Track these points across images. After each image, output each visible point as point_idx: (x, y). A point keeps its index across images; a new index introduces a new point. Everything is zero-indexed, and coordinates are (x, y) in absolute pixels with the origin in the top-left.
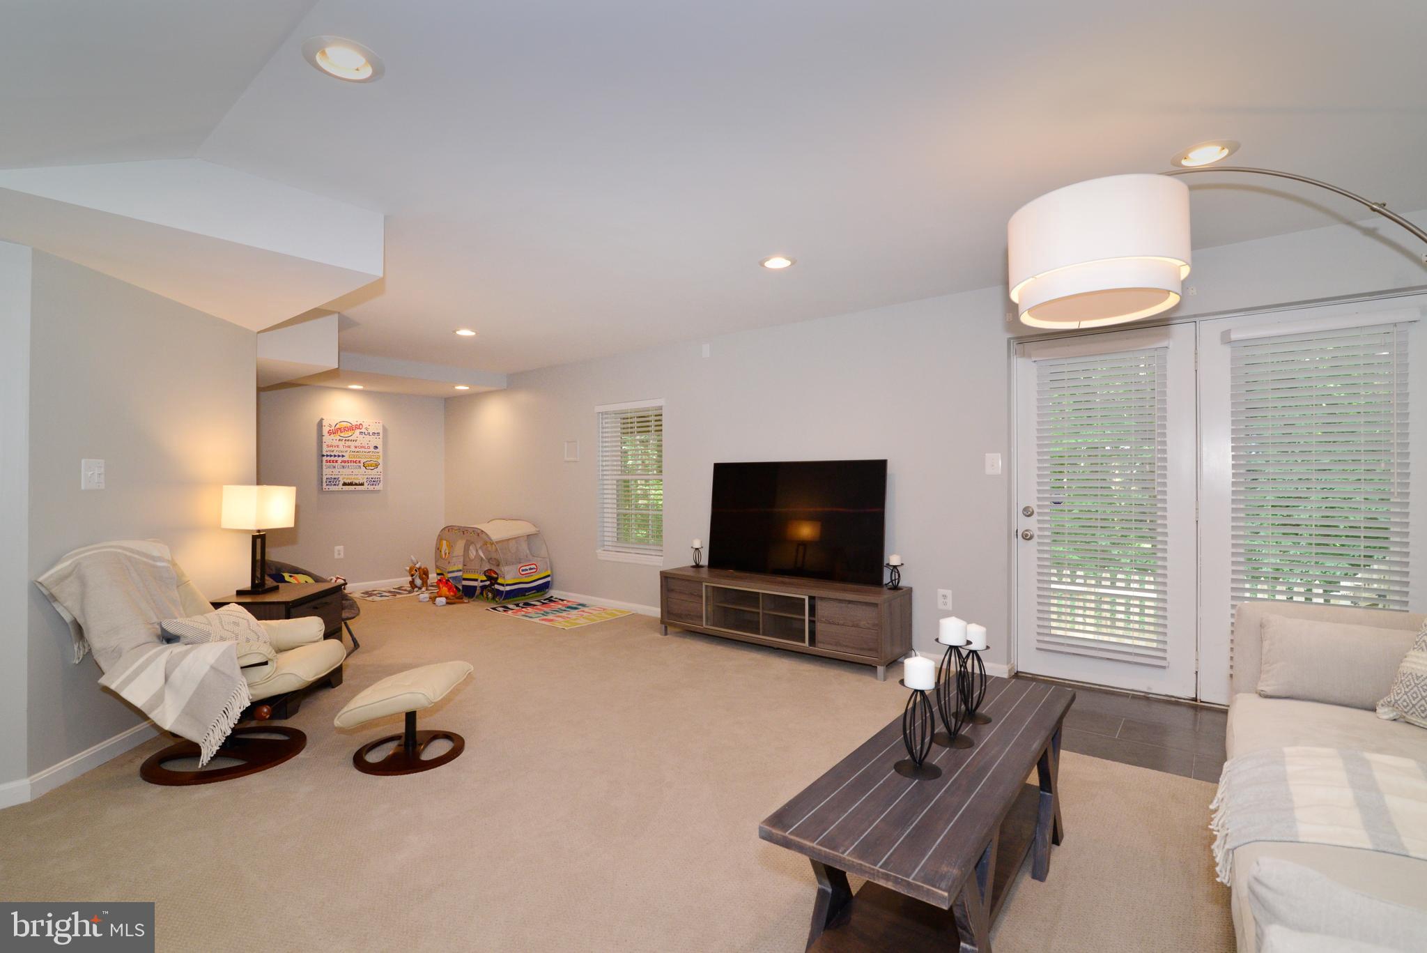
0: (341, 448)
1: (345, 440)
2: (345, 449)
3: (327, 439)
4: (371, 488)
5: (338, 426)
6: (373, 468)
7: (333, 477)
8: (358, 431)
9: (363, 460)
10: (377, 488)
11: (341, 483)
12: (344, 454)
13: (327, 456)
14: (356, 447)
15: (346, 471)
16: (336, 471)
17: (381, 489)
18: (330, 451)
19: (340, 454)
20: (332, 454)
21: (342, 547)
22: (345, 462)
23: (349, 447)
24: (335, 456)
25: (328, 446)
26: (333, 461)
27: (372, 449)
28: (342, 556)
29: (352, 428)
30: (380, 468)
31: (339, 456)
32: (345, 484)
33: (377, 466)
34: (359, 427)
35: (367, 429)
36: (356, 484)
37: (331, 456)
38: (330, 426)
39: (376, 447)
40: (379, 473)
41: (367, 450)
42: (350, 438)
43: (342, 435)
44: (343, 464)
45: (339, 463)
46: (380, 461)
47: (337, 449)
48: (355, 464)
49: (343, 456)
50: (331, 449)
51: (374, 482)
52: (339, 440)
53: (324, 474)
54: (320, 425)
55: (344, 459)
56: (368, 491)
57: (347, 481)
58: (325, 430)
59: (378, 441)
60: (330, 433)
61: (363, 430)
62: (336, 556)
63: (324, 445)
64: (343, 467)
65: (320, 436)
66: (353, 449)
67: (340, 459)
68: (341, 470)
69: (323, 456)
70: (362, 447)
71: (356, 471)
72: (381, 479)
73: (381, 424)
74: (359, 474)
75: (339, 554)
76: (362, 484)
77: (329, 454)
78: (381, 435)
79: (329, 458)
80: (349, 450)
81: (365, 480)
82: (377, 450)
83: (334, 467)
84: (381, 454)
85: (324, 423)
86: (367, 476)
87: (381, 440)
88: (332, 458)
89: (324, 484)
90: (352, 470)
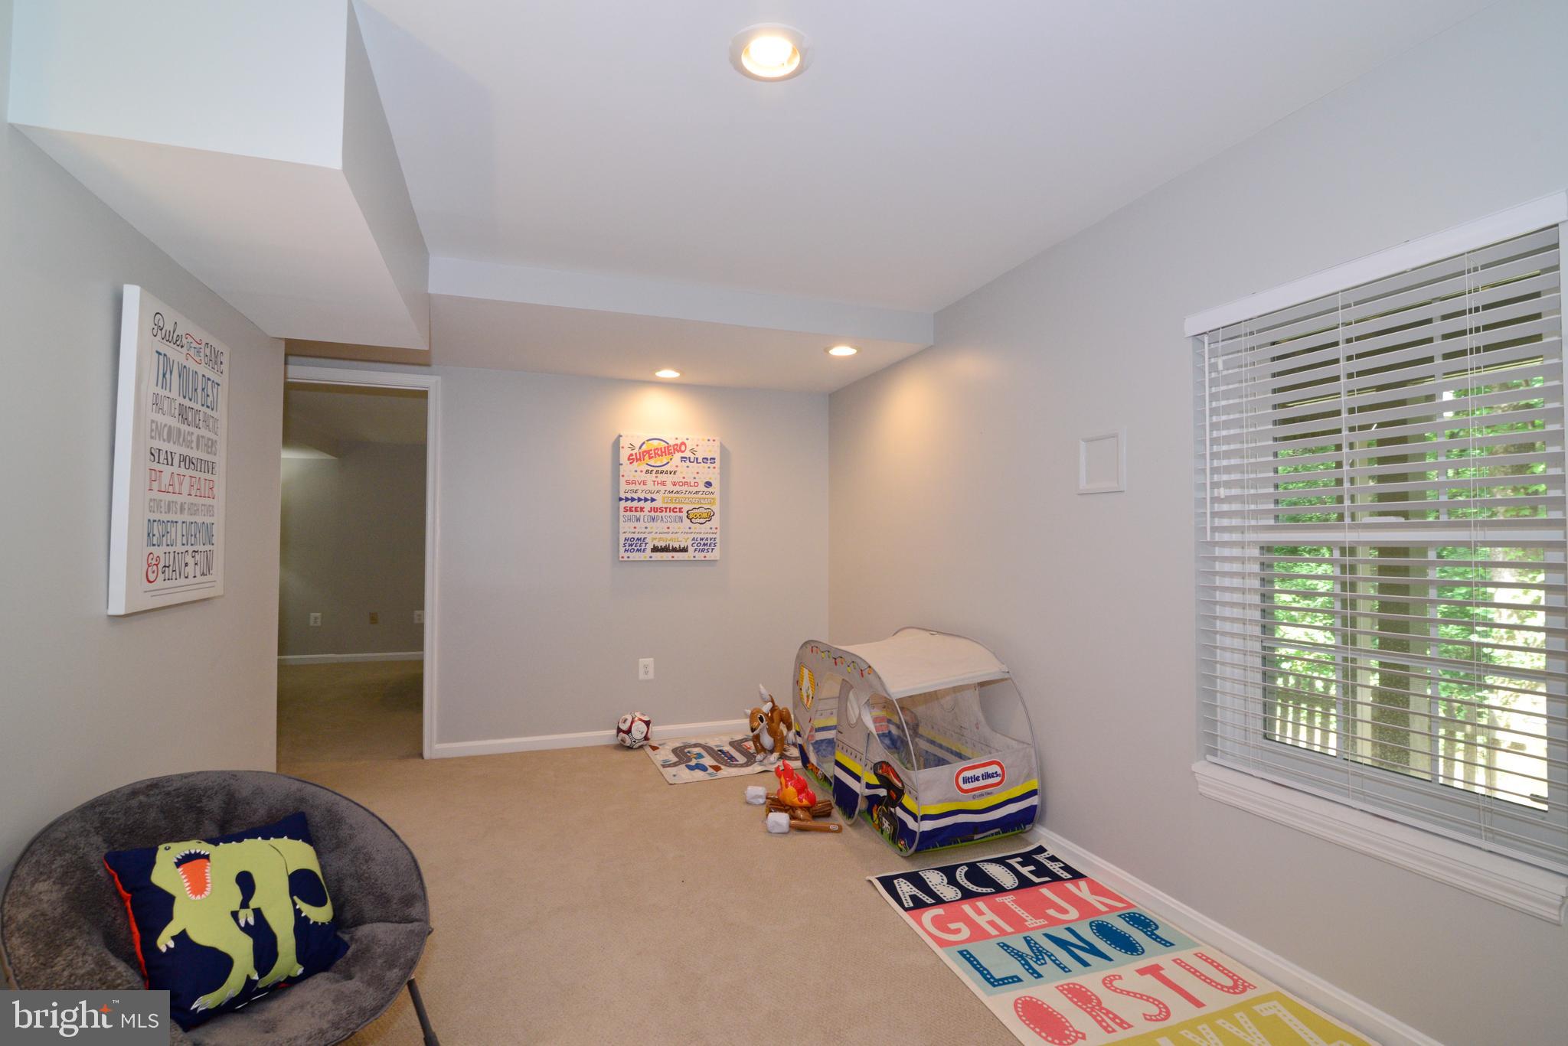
0: (650, 486)
1: (657, 472)
2: (657, 488)
3: (628, 470)
4: (700, 556)
5: (644, 448)
6: (702, 521)
7: (636, 536)
8: (678, 456)
9: (686, 508)
10: (710, 556)
11: (650, 546)
12: (654, 496)
13: (627, 499)
14: (674, 484)
15: (659, 526)
16: (640, 526)
17: (718, 558)
18: (632, 491)
19: (649, 496)
20: (635, 496)
21: (652, 659)
22: (655, 510)
23: (663, 483)
24: (639, 500)
25: (628, 482)
26: (636, 508)
27: (702, 488)
28: (651, 676)
29: (669, 450)
30: (716, 519)
31: (646, 500)
32: (655, 549)
33: (710, 517)
34: (679, 447)
35: (693, 451)
36: (674, 550)
37: (633, 499)
38: (632, 447)
39: (708, 484)
40: (714, 530)
41: (694, 489)
42: (664, 468)
43: (652, 462)
44: (653, 514)
45: (646, 512)
46: (716, 508)
47: (642, 487)
48: (672, 514)
49: (653, 500)
50: (633, 487)
51: (705, 545)
52: (647, 472)
53: (621, 531)
54: (616, 445)
55: (654, 504)
56: (694, 562)
57: (659, 544)
58: (624, 454)
59: (712, 474)
60: (631, 459)
61: (687, 454)
62: (642, 676)
63: (622, 481)
64: (653, 519)
65: (616, 464)
66: (670, 487)
67: (648, 505)
68: (650, 525)
69: (621, 499)
70: (685, 484)
71: (675, 526)
72: (717, 541)
73: (717, 444)
74: (680, 533)
75: (646, 673)
76: (685, 550)
77: (629, 496)
78: (717, 461)
79: (629, 504)
80: (662, 488)
81: (690, 542)
82: (711, 489)
83: (638, 520)
84: (717, 496)
85: (623, 442)
86: (693, 536)
87: (717, 470)
88: (635, 504)
89: (622, 549)
90: (669, 524)
